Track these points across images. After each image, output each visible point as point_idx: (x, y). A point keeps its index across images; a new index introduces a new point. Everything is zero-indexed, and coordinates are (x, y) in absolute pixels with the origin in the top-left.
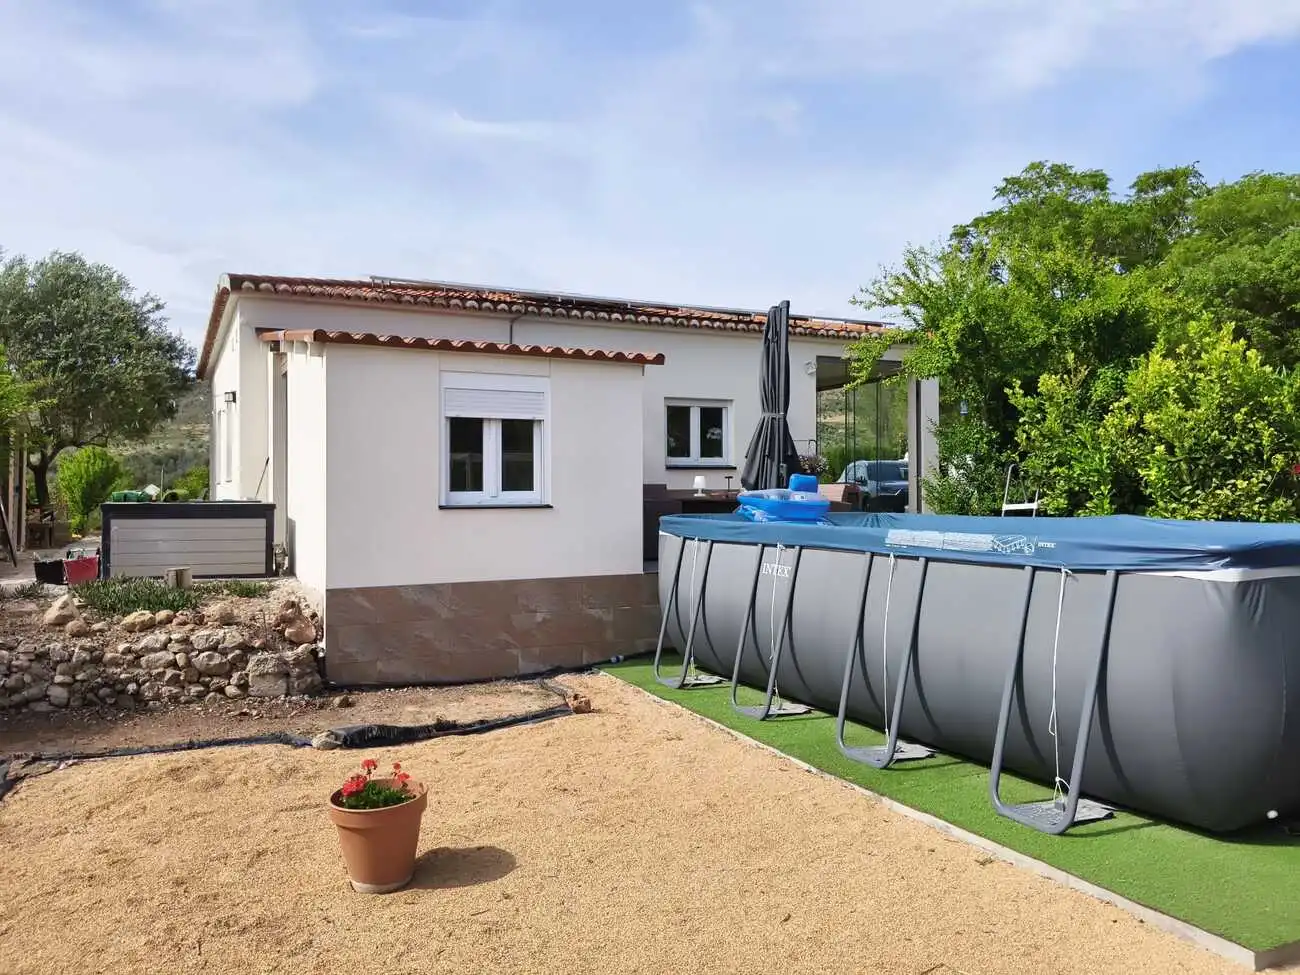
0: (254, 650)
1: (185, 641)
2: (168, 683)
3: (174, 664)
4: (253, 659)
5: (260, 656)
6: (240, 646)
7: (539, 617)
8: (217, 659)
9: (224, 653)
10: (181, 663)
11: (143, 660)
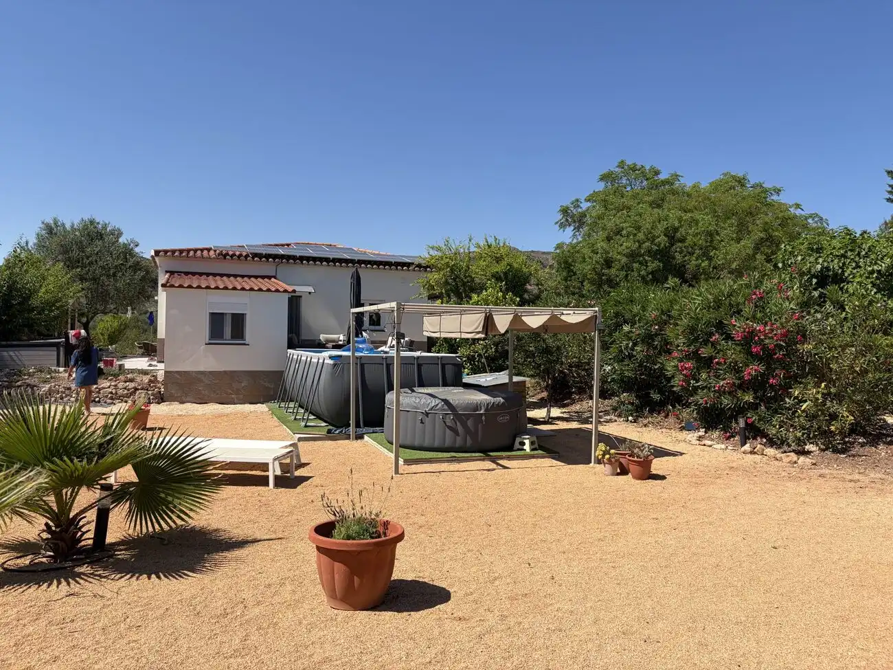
0: (138, 389)
1: (116, 386)
2: (109, 399)
3: (111, 393)
4: (138, 392)
5: (140, 391)
6: (133, 388)
7: (243, 385)
8: (126, 392)
9: (128, 390)
10: (114, 392)
11: (102, 391)
